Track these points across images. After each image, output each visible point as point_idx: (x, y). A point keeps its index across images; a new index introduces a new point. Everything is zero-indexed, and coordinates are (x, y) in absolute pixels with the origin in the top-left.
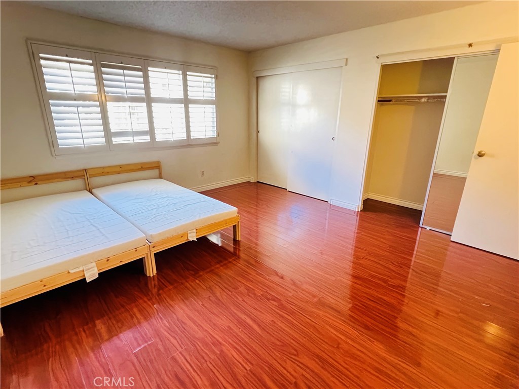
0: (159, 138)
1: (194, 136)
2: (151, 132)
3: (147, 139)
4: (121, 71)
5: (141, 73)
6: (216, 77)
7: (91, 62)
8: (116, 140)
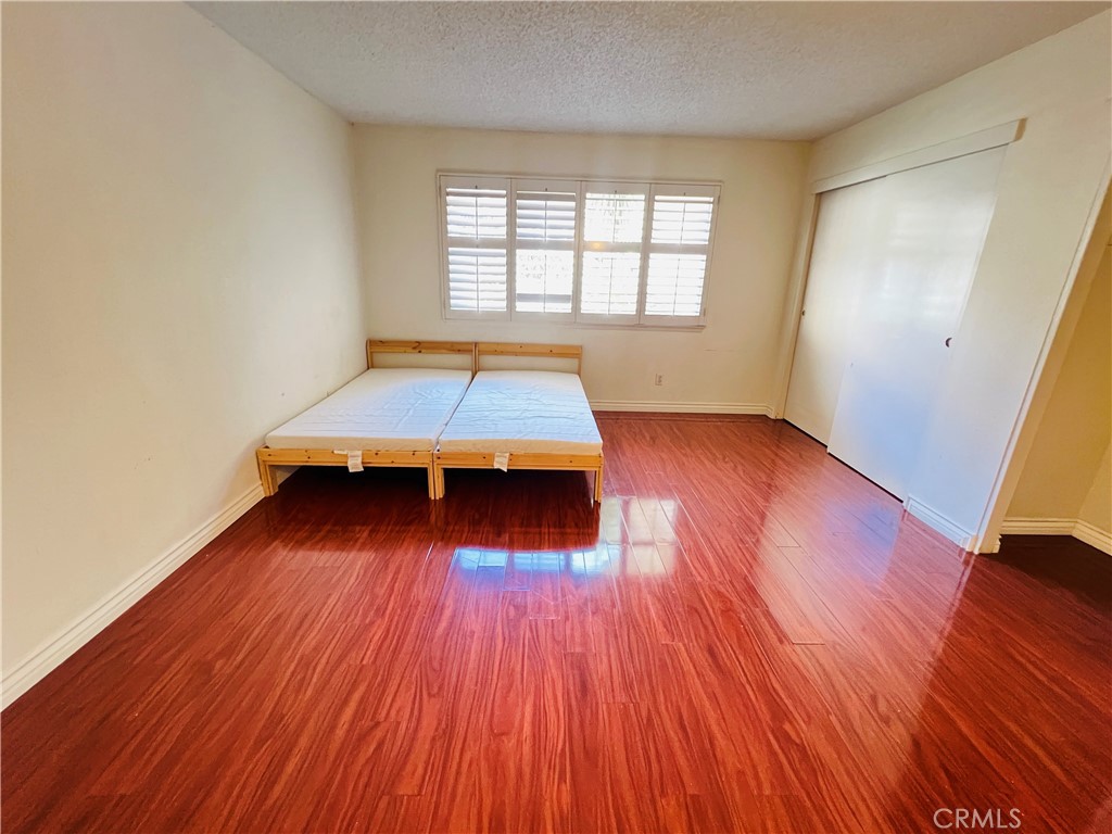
0: (586, 308)
1: (650, 310)
2: (576, 297)
3: (567, 308)
4: (542, 203)
5: (573, 204)
6: (718, 202)
7: (504, 192)
8: (521, 307)
